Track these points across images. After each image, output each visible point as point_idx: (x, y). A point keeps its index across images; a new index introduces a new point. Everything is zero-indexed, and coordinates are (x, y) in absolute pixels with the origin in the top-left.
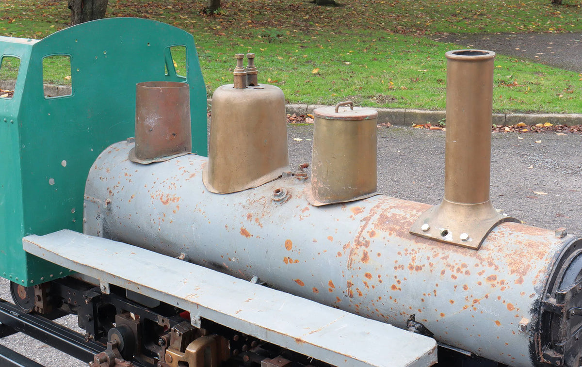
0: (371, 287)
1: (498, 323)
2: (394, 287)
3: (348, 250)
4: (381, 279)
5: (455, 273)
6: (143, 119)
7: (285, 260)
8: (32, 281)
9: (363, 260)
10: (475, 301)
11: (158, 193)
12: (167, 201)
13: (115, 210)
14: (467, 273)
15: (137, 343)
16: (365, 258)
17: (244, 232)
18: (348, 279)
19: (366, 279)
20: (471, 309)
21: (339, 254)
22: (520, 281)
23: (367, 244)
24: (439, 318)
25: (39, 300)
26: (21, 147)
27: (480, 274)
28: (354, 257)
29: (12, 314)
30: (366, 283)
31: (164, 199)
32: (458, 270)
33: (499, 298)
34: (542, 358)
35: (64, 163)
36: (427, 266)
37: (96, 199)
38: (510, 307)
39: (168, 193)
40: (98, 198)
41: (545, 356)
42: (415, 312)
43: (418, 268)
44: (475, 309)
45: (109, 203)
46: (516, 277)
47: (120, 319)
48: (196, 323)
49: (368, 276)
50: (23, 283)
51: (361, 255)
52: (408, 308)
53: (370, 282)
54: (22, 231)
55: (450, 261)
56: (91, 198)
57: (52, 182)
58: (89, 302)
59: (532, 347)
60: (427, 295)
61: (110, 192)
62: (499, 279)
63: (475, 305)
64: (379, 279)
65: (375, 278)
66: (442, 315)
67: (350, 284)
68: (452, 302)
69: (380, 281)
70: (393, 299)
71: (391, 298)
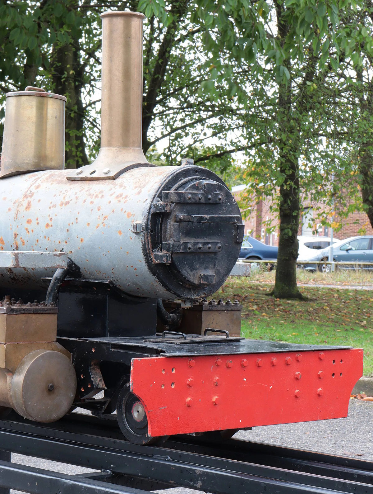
0: (31, 232)
1: (120, 232)
2: (48, 225)
3: (17, 204)
4: (38, 221)
5: (93, 200)
9: (26, 208)
10: (105, 218)
14: (102, 196)
16: (29, 206)
18: (15, 231)
19: (27, 226)
20: (102, 226)
21: (10, 210)
22: (139, 193)
23: (32, 195)
24: (80, 244)
27: (112, 195)
28: (20, 208)
30: (27, 230)
32: (96, 196)
33: (122, 210)
34: (154, 260)
36: (74, 200)
38: (129, 215)
41: (156, 257)
43: (67, 203)
44: (104, 225)
46: (137, 190)
49: (29, 221)
51: (26, 205)
52: (58, 242)
53: (30, 227)
55: (92, 192)
59: (144, 249)
60: (71, 224)
62: (124, 196)
63: (105, 221)
64: (37, 222)
65: (34, 222)
66: (82, 240)
67: (16, 235)
68: (89, 224)
69: (38, 223)
70: (47, 238)
71: (45, 237)
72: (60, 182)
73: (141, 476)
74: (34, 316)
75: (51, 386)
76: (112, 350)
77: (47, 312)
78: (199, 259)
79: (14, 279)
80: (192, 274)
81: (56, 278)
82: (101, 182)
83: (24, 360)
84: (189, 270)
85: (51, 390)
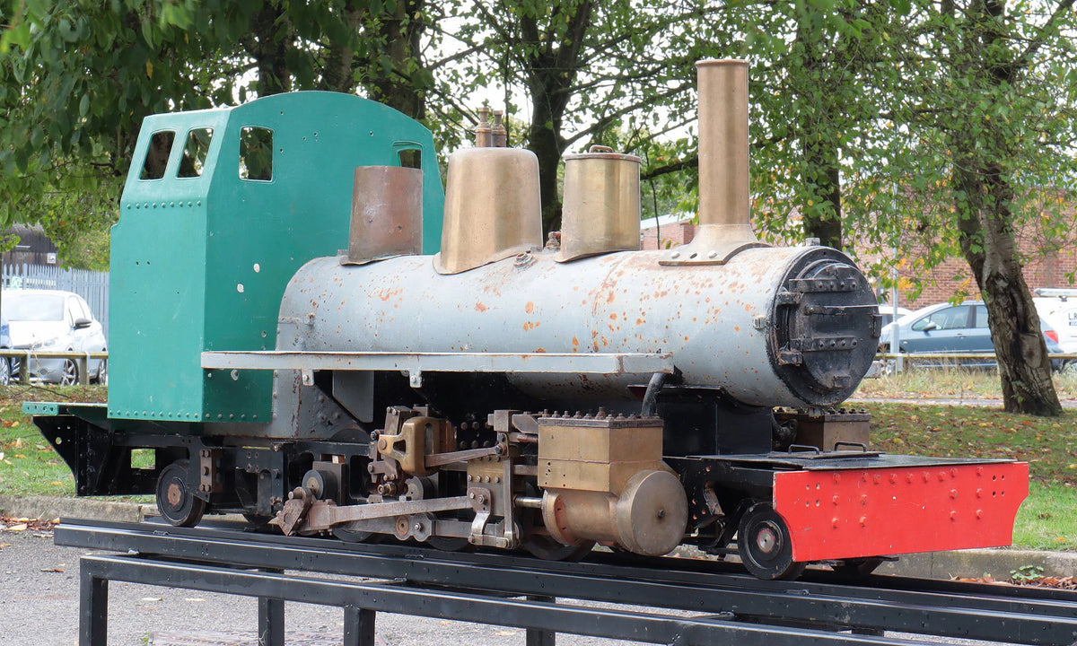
0: (615, 329)
1: (737, 329)
2: (639, 321)
3: (593, 295)
5: (699, 289)
6: (362, 208)
7: (525, 328)
8: (207, 415)
9: (608, 301)
10: (716, 311)
11: (376, 291)
12: (388, 296)
13: (318, 325)
14: (710, 286)
15: (340, 490)
17: (480, 308)
18: (593, 328)
19: (611, 322)
20: (713, 321)
21: (584, 302)
22: (759, 281)
23: (614, 283)
24: (684, 343)
25: (207, 474)
26: (208, 234)
27: (723, 283)
28: (599, 300)
29: (156, 534)
30: (610, 327)
31: (384, 295)
32: (703, 285)
33: (738, 301)
34: (780, 360)
35: (257, 267)
36: (673, 289)
37: (293, 318)
38: (748, 308)
39: (388, 288)
40: (297, 315)
41: (783, 356)
42: (661, 345)
43: (664, 294)
45: (311, 317)
46: (756, 278)
47: (318, 465)
48: (415, 382)
49: (613, 317)
50: (196, 417)
51: (607, 296)
52: (653, 341)
53: (615, 324)
54: (201, 345)
55: (695, 280)
56: (287, 318)
57: (240, 288)
58: (280, 449)
59: (769, 347)
61: (314, 304)
62: (739, 284)
64: (624, 317)
65: (620, 318)
66: (686, 339)
67: (595, 334)
68: (695, 319)
69: (625, 319)
70: (638, 337)
71: (636, 336)
72: (649, 268)
73: (772, 616)
74: (638, 430)
75: (662, 513)
76: (733, 468)
77: (653, 425)
78: (832, 358)
79: (587, 388)
80: (824, 376)
81: (654, 386)
82: (707, 268)
83: (629, 482)
84: (821, 372)
85: (661, 517)
